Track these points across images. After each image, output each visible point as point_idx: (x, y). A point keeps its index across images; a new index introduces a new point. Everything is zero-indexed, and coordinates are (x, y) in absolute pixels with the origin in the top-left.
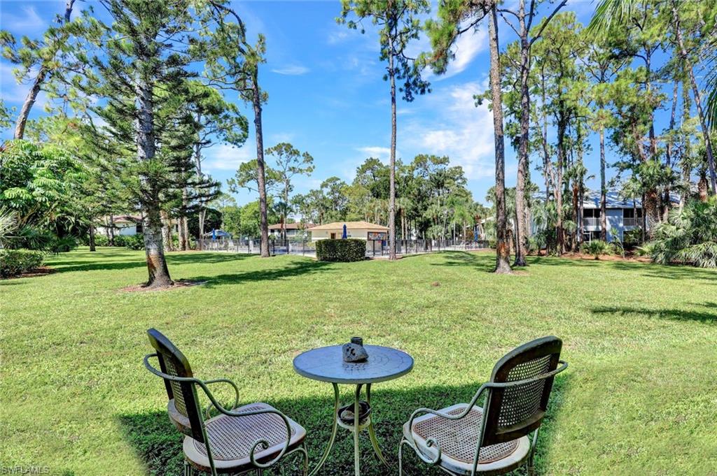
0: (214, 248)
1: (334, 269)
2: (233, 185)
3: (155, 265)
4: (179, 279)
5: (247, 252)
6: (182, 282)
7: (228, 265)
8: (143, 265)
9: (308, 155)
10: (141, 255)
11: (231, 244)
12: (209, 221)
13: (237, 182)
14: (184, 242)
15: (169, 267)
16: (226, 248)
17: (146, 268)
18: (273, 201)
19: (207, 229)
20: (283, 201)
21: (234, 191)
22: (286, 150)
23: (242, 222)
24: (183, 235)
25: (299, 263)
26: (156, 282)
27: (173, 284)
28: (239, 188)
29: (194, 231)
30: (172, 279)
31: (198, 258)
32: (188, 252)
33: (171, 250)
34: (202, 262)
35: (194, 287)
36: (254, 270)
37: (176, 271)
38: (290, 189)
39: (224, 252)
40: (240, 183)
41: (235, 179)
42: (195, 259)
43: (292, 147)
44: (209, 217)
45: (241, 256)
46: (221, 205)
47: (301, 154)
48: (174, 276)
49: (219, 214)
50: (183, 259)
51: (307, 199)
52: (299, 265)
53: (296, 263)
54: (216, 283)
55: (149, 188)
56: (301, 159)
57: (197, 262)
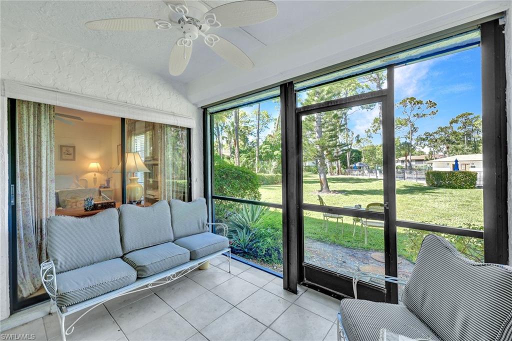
0: (356, 175)
1: (436, 193)
2: (369, 133)
3: (323, 183)
4: (333, 190)
5: (375, 177)
6: (334, 191)
7: (361, 185)
8: (319, 182)
9: (430, 102)
10: (317, 177)
11: (366, 172)
12: (353, 157)
13: (371, 131)
14: (339, 170)
15: (329, 184)
16: (363, 175)
17: (319, 184)
18: (399, 141)
19: (352, 162)
20: (408, 141)
21: (370, 137)
22: (409, 102)
23: (377, 156)
24: (338, 167)
25: (410, 186)
26: (324, 190)
27: (330, 192)
28: (373, 134)
29: (344, 164)
30: (330, 190)
31: (345, 180)
32: (341, 176)
33: (332, 175)
34: (347, 183)
35: (339, 195)
36: (375, 189)
37: (333, 186)
38: (414, 130)
39: (361, 177)
40: (374, 131)
41: (371, 129)
42: (344, 180)
43: (415, 99)
44: (354, 154)
45: (370, 180)
46: (363, 146)
47: (424, 102)
48: (331, 189)
49: (360, 153)
50: (338, 180)
51: (435, 135)
52: (409, 188)
53: (407, 187)
54: (350, 194)
55: (320, 150)
56: (425, 106)
57: (344, 182)
